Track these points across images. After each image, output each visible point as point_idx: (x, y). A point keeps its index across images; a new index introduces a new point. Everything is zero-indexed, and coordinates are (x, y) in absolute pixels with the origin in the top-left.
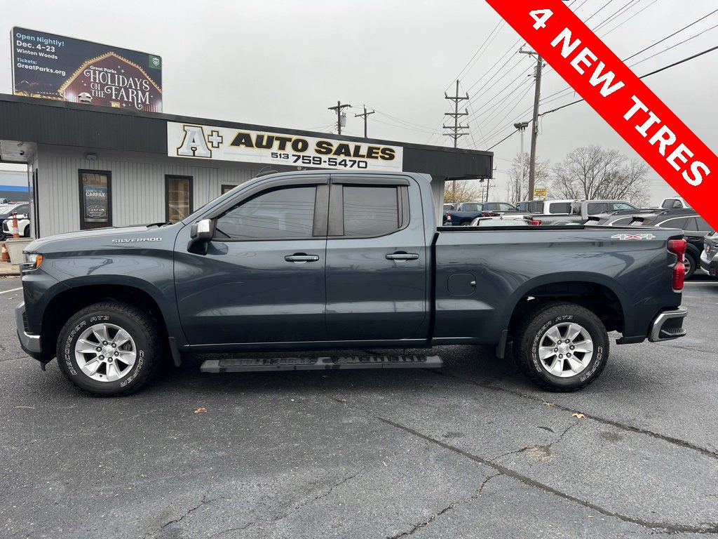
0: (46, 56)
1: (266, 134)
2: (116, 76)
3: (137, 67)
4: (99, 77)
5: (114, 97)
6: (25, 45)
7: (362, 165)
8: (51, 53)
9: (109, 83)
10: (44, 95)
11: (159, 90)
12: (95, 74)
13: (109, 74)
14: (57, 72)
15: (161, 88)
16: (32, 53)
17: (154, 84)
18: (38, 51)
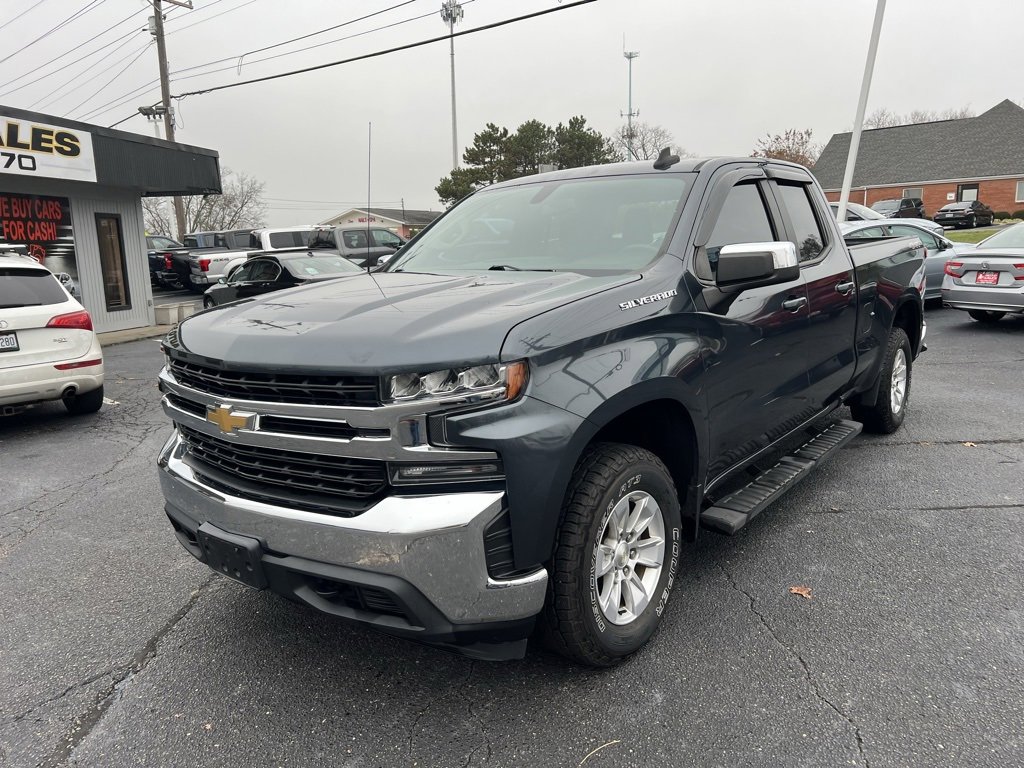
7: (27, 163)
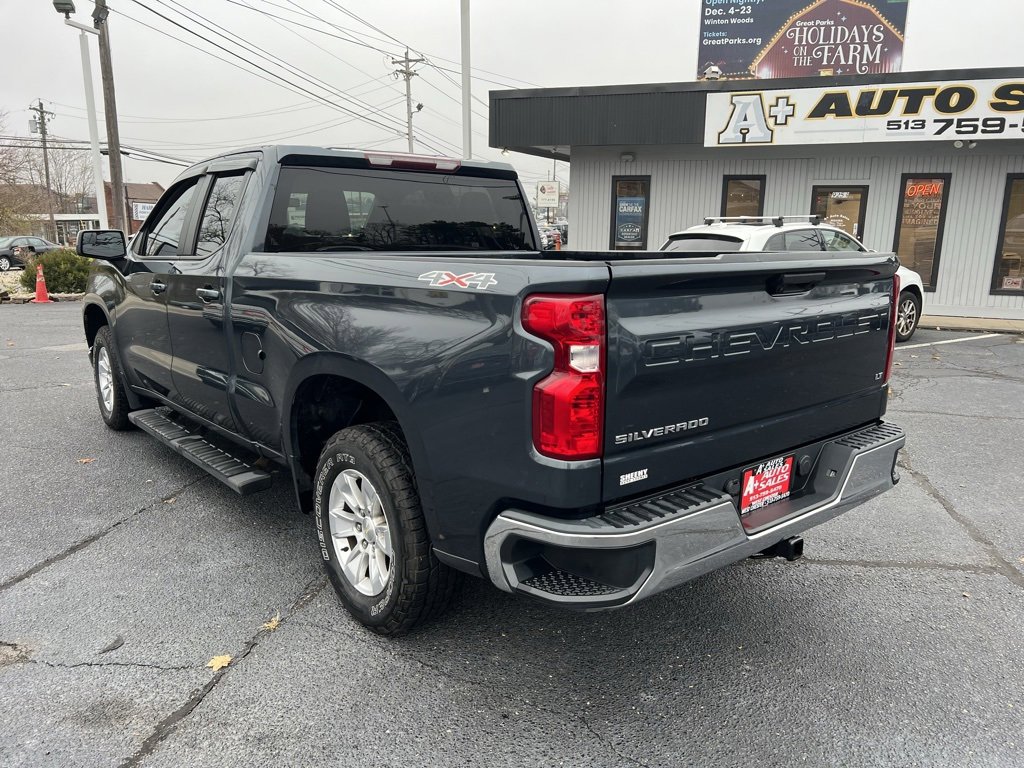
0: (739, 21)
1: (879, 89)
2: (833, 28)
3: (868, 7)
4: (807, 37)
5: (825, 63)
6: (714, 12)
8: (745, 16)
9: (821, 42)
10: (731, 77)
11: (900, 37)
12: (801, 32)
13: (822, 29)
14: (751, 41)
15: (903, 32)
16: (722, 22)
17: (891, 28)
18: (729, 17)
